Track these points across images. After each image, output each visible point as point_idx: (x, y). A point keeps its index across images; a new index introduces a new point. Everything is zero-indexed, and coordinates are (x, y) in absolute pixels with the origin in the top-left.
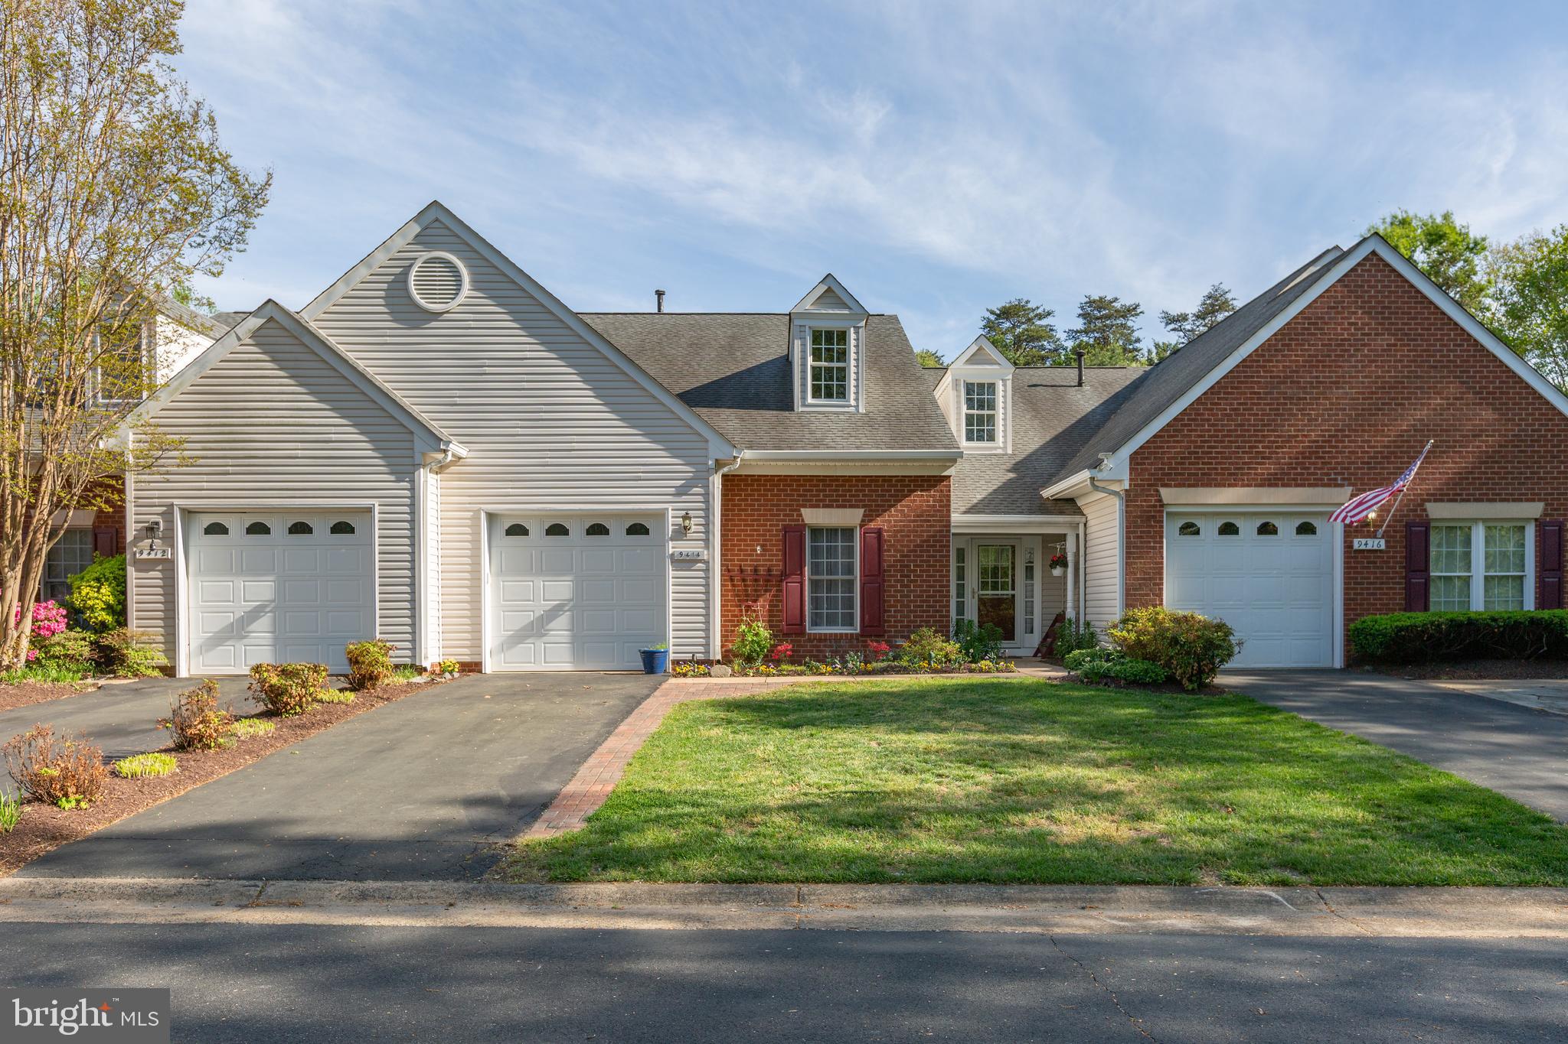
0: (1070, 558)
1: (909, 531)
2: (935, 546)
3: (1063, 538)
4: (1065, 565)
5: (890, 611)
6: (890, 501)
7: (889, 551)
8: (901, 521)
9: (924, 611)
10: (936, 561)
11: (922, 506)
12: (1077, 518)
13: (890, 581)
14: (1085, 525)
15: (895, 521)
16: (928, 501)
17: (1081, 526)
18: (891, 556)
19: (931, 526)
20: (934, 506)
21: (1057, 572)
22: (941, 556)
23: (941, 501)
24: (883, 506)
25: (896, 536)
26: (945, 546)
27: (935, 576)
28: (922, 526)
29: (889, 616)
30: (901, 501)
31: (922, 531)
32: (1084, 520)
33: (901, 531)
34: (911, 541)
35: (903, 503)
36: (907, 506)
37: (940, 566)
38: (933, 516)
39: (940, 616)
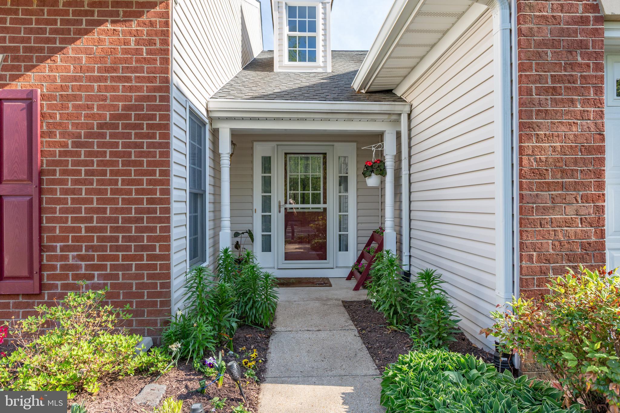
0: (389, 164)
1: (89, 98)
2: (140, 126)
3: (379, 137)
4: (382, 172)
5: (54, 249)
6: (54, 41)
7: (51, 134)
8: (75, 79)
9: (118, 248)
10: (141, 154)
11: (113, 51)
12: (397, 107)
13: (53, 191)
14: (409, 115)
15: (63, 79)
16: (127, 43)
17: (404, 119)
18: (55, 144)
19: (131, 89)
20: (138, 52)
21: (373, 181)
22: (149, 145)
23: (151, 42)
24: (41, 50)
25: (64, 107)
26: (159, 126)
27: (140, 182)
28: (115, 89)
29: (50, 258)
30: (73, 41)
31: (114, 98)
32: (407, 109)
33: (75, 97)
34: (93, 116)
35: (79, 44)
36: (87, 51)
37: (149, 164)
38: (135, 70)
39: (150, 258)
